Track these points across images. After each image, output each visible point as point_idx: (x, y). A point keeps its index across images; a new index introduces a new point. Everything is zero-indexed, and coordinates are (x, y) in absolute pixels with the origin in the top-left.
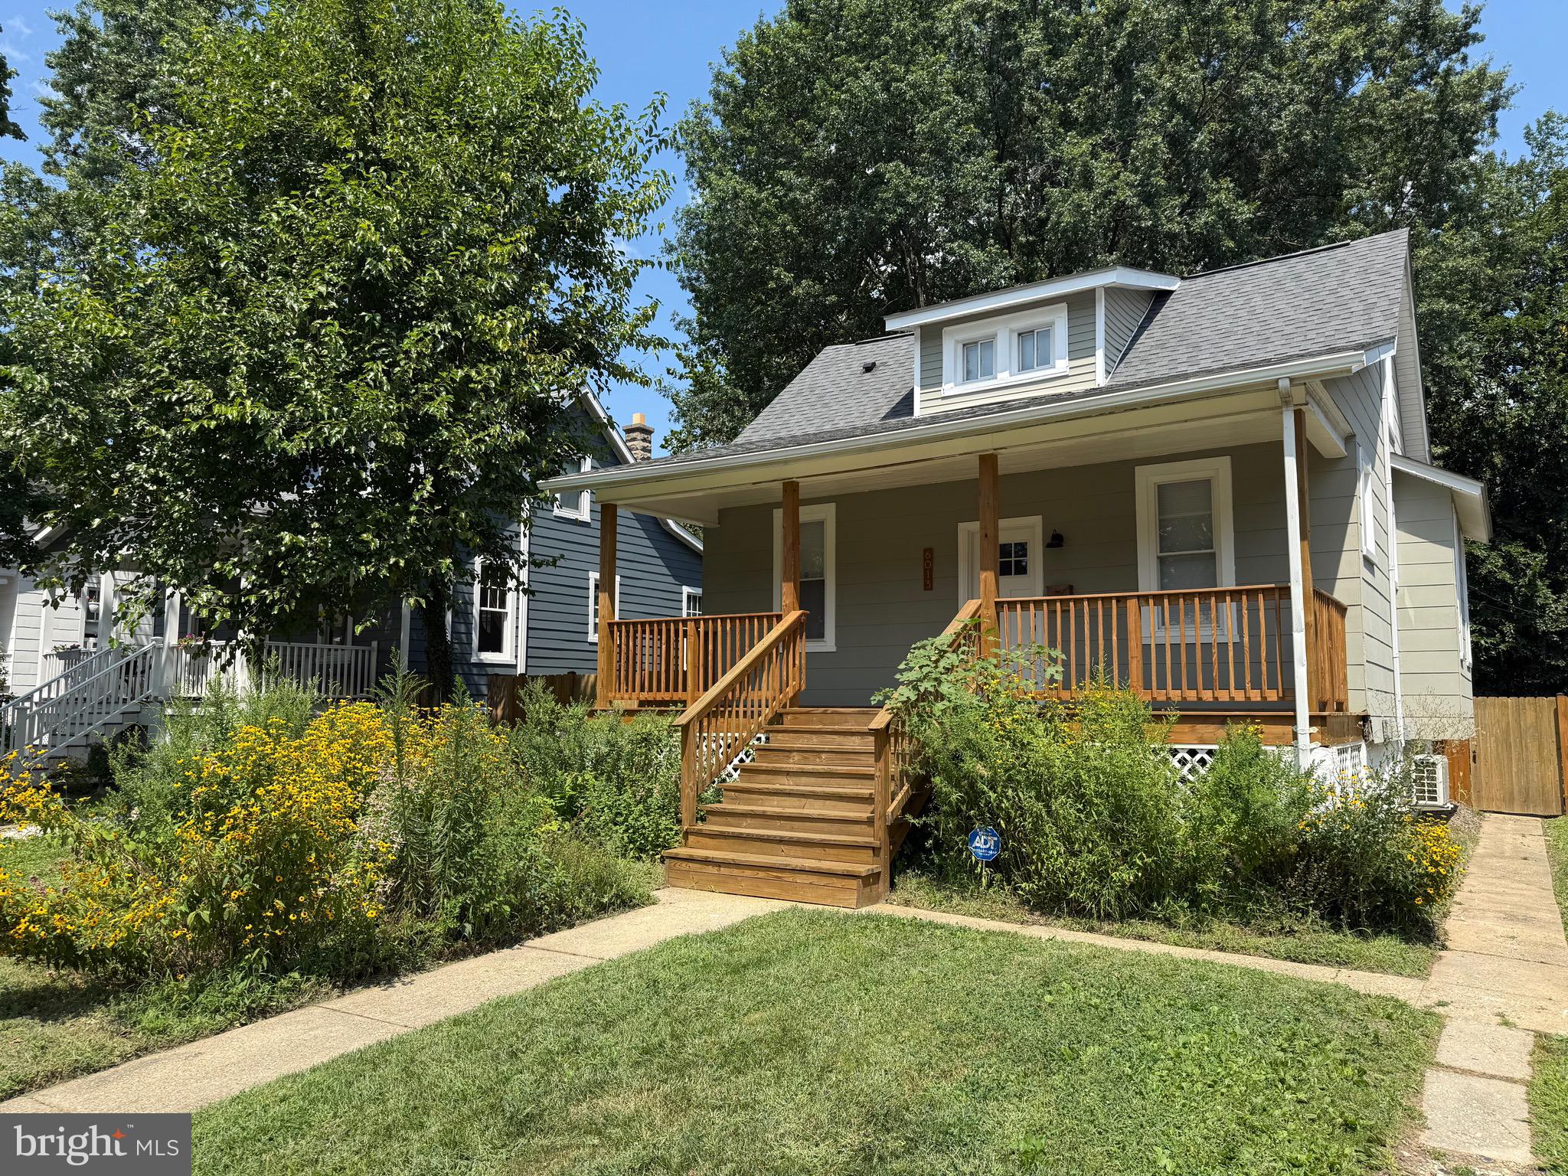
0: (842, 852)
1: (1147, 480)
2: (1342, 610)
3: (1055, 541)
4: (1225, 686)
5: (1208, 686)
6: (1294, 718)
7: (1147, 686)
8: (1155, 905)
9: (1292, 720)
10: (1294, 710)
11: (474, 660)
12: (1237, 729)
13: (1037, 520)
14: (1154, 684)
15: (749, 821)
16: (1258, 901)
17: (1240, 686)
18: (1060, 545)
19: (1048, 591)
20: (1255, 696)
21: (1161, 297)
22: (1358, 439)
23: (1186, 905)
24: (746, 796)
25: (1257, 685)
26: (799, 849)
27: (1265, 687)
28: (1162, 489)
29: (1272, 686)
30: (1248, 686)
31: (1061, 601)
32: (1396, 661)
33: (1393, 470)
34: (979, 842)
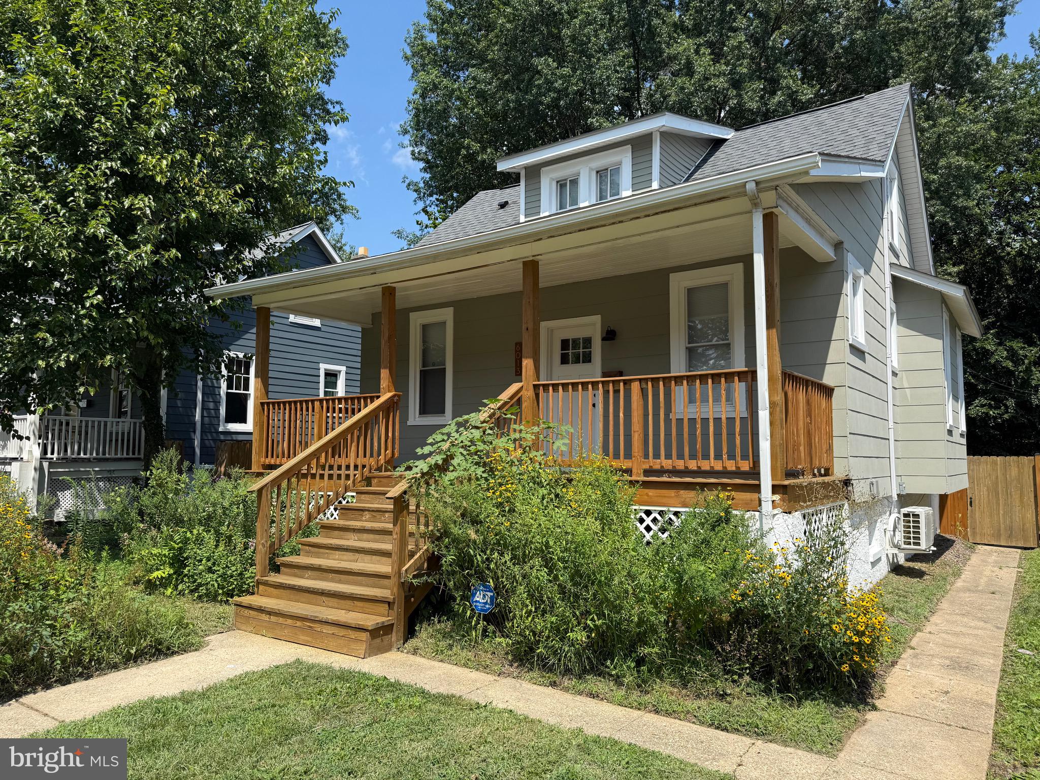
0: (367, 605)
1: (679, 284)
2: (828, 391)
3: (609, 336)
4: (706, 456)
5: (693, 456)
6: (759, 486)
7: (646, 456)
8: (608, 663)
9: (757, 488)
10: (759, 479)
11: (221, 429)
12: (711, 496)
13: (597, 319)
14: (651, 454)
15: (310, 573)
16: (695, 664)
17: (718, 456)
18: (613, 339)
19: (604, 375)
20: (731, 466)
21: (718, 143)
22: (846, 245)
23: (633, 665)
24: (316, 550)
25: (732, 457)
26: (335, 600)
27: (738, 458)
28: (690, 291)
29: (745, 457)
30: (725, 457)
31: (613, 382)
32: (891, 431)
33: (894, 278)
34: (479, 597)
